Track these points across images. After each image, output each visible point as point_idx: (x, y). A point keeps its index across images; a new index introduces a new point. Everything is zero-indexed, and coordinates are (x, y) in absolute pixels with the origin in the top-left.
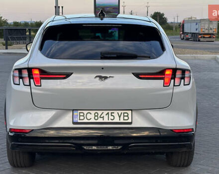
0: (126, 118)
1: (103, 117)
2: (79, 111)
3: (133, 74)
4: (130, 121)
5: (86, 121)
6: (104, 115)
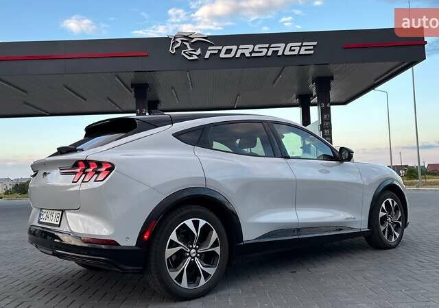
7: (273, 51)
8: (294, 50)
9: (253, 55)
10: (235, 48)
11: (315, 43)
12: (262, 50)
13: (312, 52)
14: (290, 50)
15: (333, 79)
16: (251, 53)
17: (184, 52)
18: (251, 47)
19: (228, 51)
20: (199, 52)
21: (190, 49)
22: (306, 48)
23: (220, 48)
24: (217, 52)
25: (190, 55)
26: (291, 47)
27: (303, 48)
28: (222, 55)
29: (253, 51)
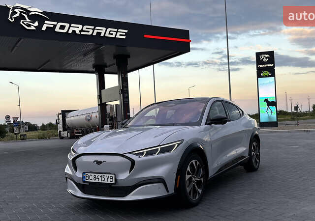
7: (97, 32)
8: (112, 34)
9: (82, 33)
10: (67, 25)
11: (126, 31)
12: (89, 30)
13: (124, 37)
14: (110, 34)
15: (129, 57)
16: (80, 31)
17: (23, 22)
18: (80, 26)
19: (62, 27)
20: (36, 24)
21: (28, 20)
22: (121, 34)
23: (55, 23)
24: (52, 26)
25: (29, 26)
26: (110, 31)
27: (118, 33)
28: (57, 29)
29: (82, 30)
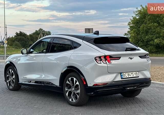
0: (137, 75)
1: (130, 75)
2: (123, 73)
3: (139, 56)
4: (138, 76)
5: (125, 77)
6: (130, 74)
